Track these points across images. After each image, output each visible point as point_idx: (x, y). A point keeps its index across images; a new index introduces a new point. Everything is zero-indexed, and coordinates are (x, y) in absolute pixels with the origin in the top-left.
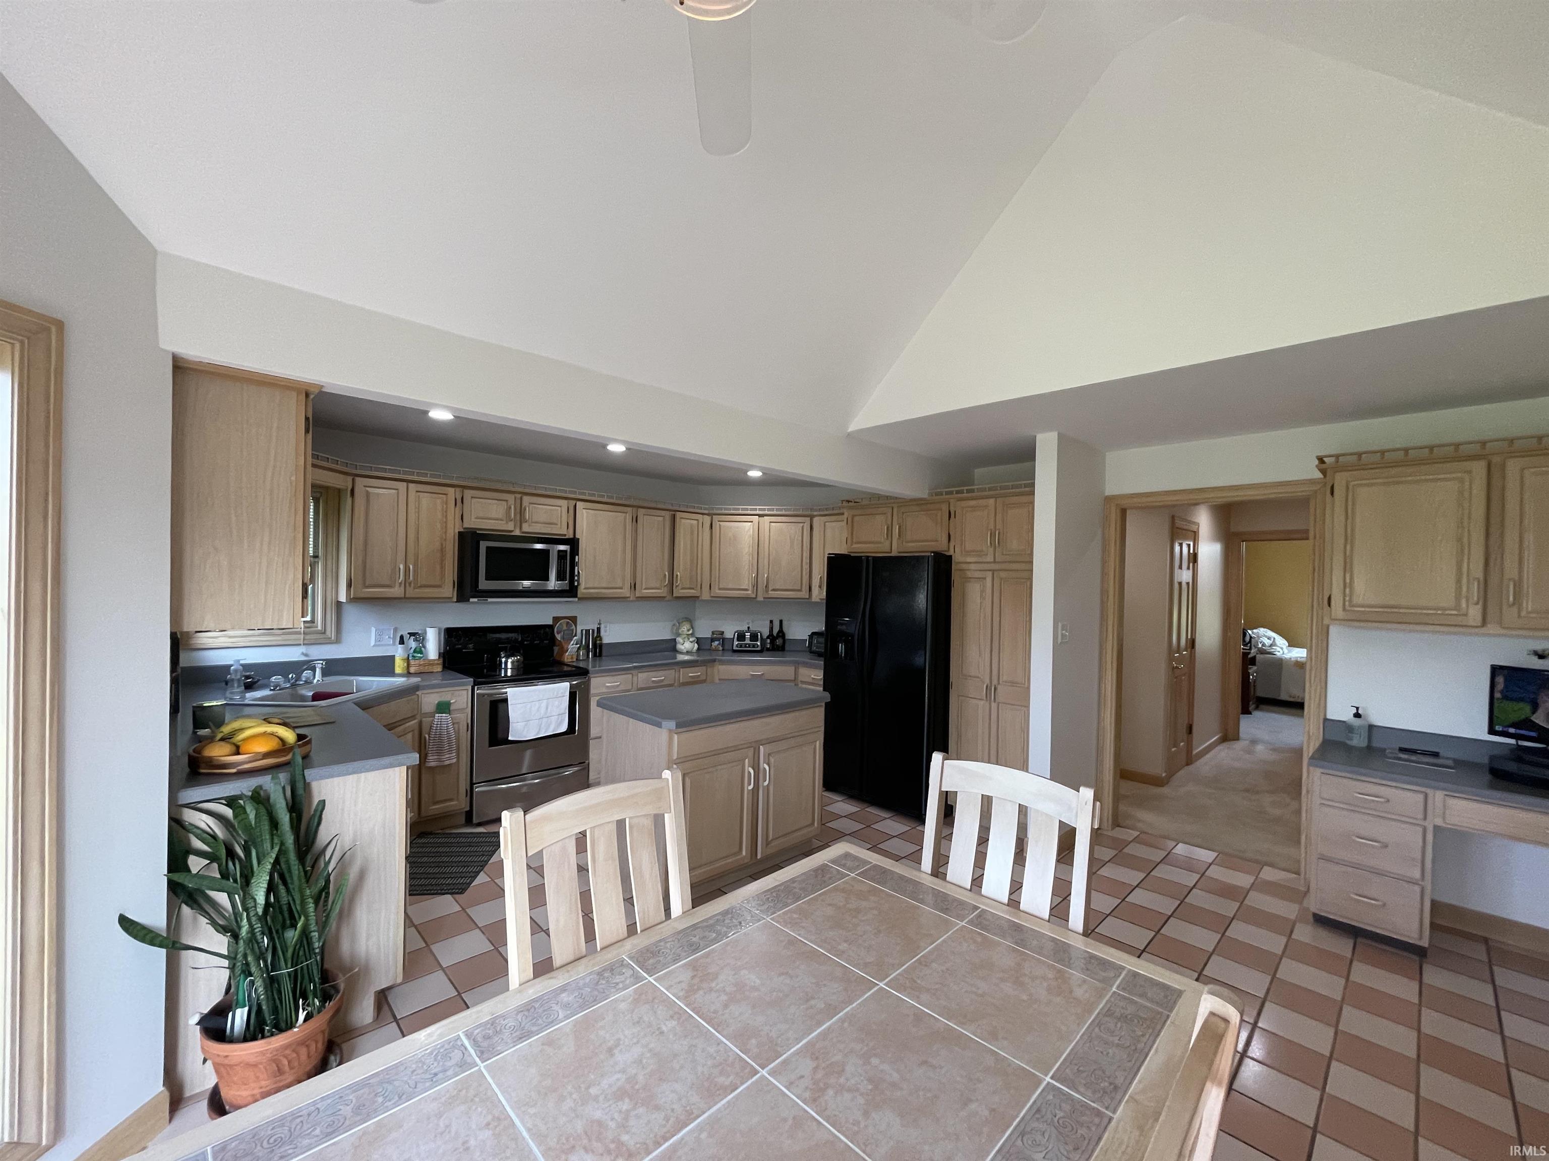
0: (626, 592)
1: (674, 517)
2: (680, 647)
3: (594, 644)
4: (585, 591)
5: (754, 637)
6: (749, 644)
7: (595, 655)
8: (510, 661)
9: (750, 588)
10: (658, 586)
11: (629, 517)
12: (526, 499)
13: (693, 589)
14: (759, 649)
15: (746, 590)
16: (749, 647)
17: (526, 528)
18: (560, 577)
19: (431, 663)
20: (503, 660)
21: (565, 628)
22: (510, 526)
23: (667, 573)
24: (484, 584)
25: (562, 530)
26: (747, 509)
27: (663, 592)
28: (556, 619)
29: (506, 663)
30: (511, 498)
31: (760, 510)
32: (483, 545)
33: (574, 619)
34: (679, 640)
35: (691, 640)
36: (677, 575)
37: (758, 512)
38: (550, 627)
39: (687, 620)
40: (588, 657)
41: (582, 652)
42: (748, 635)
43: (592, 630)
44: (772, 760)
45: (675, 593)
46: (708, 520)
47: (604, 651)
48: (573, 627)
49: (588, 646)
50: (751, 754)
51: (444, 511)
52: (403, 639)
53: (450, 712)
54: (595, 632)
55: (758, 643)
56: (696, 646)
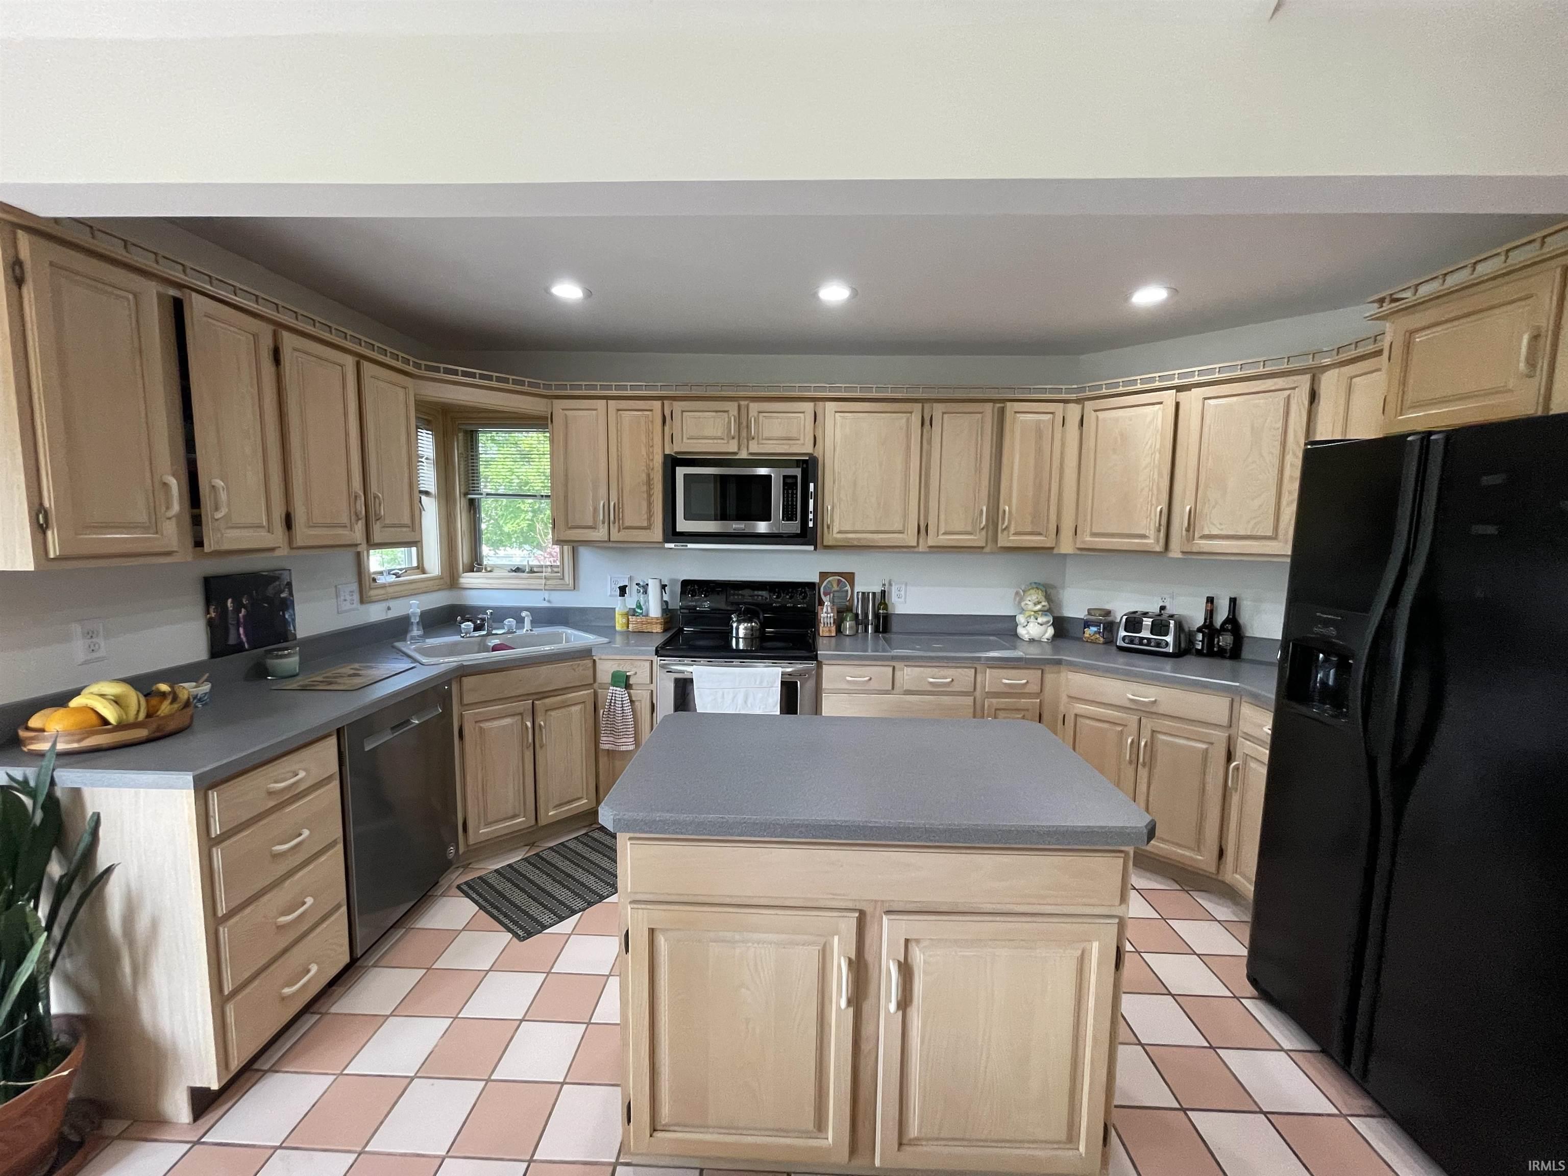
0: (910, 538)
1: (1002, 412)
2: (1021, 631)
3: (876, 616)
4: (839, 536)
5: (1159, 627)
6: (1149, 639)
7: (876, 630)
8: (742, 627)
9: (1152, 533)
10: (969, 529)
11: (916, 420)
12: (754, 407)
13: (1040, 534)
14: (1170, 649)
15: (1143, 536)
16: (1148, 644)
17: (754, 447)
18: (789, 515)
19: (650, 625)
20: (735, 625)
21: (835, 588)
22: (732, 447)
23: (985, 509)
24: (683, 525)
25: (804, 447)
26: (1152, 380)
27: (977, 539)
28: (824, 575)
29: (737, 629)
30: (732, 407)
31: (1181, 376)
32: (681, 472)
33: (850, 577)
34: (1021, 619)
35: (1040, 620)
36: (1004, 511)
37: (1176, 382)
38: (811, 585)
39: (1037, 586)
40: (866, 630)
41: (848, 624)
42: (1147, 622)
43: (874, 594)
44: (918, 957)
45: (1003, 541)
46: (1074, 411)
47: (895, 626)
48: (848, 588)
49: (866, 615)
50: (849, 924)
51: (649, 433)
52: (623, 590)
53: (628, 686)
54: (878, 597)
55: (1170, 639)
56: (1050, 631)
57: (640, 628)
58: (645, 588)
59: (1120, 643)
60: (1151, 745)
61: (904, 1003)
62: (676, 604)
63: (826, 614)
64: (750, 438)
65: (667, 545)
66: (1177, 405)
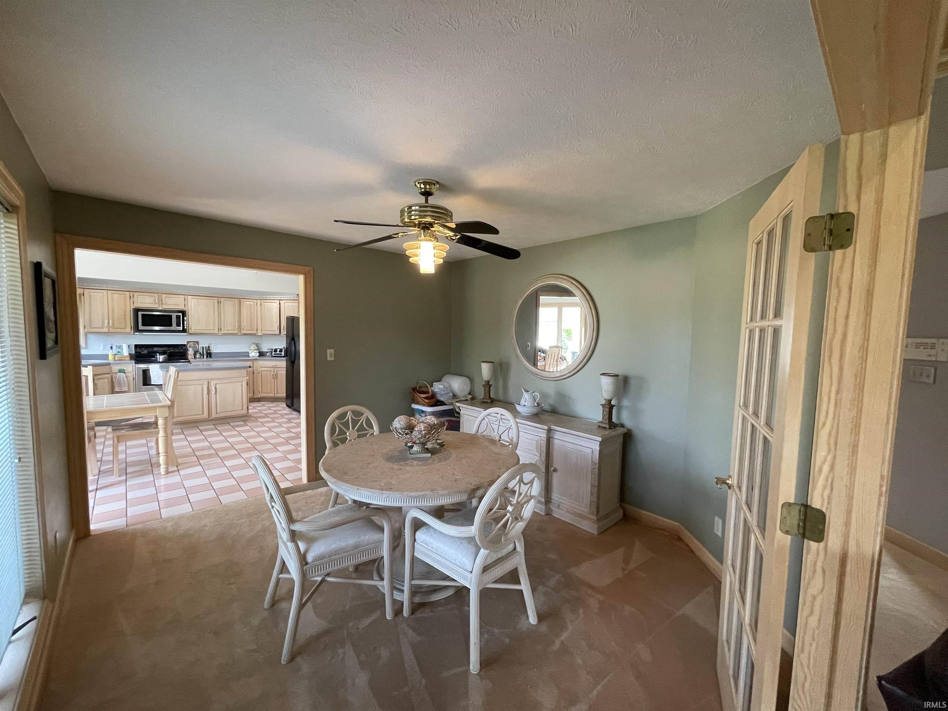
0: (216, 331)
1: (240, 301)
2: (250, 355)
3: (207, 353)
4: (194, 331)
5: (281, 351)
6: (279, 354)
7: (207, 357)
8: (161, 357)
9: (277, 330)
10: (233, 329)
11: (216, 302)
12: (164, 296)
13: (252, 330)
14: (283, 355)
15: (275, 331)
17: (165, 307)
18: (178, 325)
19: (125, 357)
20: (158, 356)
21: (192, 345)
22: (156, 306)
23: (237, 324)
24: (141, 327)
25: (181, 307)
26: (274, 298)
27: (236, 332)
28: (188, 342)
30: (156, 295)
32: (140, 314)
33: (198, 343)
34: (250, 352)
35: (255, 352)
36: (242, 325)
37: (279, 299)
38: (185, 345)
39: (254, 343)
40: (204, 357)
41: (198, 356)
42: (278, 350)
43: (206, 347)
44: (217, 386)
45: (242, 332)
46: (259, 302)
47: (213, 355)
48: (197, 346)
49: (203, 353)
50: (206, 383)
51: (125, 301)
52: (111, 348)
53: (125, 373)
54: (207, 348)
55: (283, 353)
56: (258, 354)
57: (120, 359)
58: (120, 347)
59: (273, 355)
60: (276, 374)
61: (216, 393)
62: (133, 352)
63: (191, 352)
64: (162, 304)
65: (136, 333)
66: (280, 304)
